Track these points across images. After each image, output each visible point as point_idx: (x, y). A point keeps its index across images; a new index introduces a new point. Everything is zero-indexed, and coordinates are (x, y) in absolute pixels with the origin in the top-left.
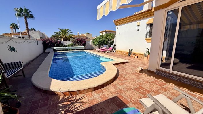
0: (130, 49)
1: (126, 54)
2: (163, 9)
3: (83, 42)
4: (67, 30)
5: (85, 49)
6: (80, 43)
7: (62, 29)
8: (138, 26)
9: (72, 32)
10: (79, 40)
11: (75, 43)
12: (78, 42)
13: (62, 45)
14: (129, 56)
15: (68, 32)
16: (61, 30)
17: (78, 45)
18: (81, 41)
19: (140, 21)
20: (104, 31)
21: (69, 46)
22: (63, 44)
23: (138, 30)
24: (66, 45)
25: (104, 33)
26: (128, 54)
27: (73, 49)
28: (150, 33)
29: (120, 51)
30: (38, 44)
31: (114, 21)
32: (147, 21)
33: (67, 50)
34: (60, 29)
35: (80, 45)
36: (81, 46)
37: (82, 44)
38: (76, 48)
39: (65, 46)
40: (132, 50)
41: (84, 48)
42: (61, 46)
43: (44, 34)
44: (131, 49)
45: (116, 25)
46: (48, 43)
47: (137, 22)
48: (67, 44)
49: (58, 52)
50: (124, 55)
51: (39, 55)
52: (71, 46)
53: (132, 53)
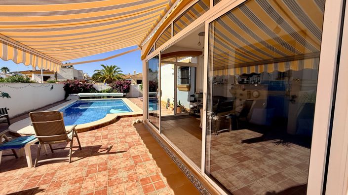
4: (114, 67)
6: (120, 88)
8: (172, 68)
9: (121, 71)
10: (119, 84)
12: (117, 87)
13: (94, 90)
15: (116, 70)
16: (105, 67)
17: (117, 91)
18: (122, 85)
21: (104, 91)
23: (173, 74)
24: (100, 90)
27: (109, 97)
30: (52, 88)
33: (100, 98)
34: (103, 66)
35: (120, 91)
39: (98, 92)
42: (92, 92)
43: (81, 72)
46: (72, 87)
48: (101, 88)
49: (82, 99)
51: (52, 103)
52: (107, 92)
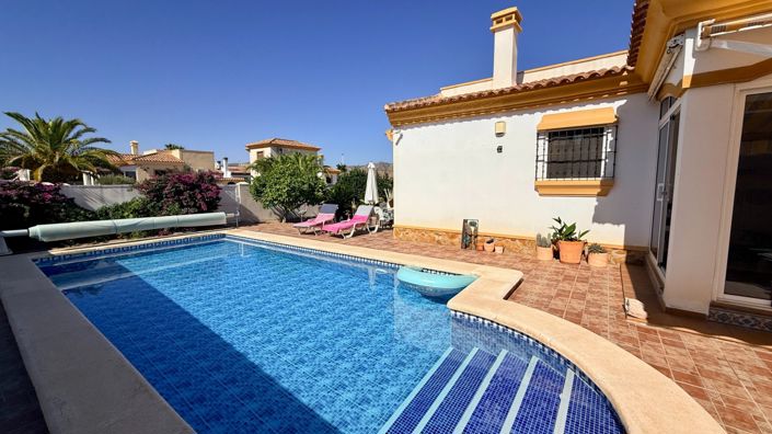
0: (465, 221)
1: (446, 238)
2: (732, 86)
3: (208, 189)
4: (72, 125)
5: (231, 224)
6: (192, 197)
7: (32, 118)
8: (500, 135)
9: (103, 140)
10: (184, 183)
11: (159, 198)
12: (179, 193)
13: (73, 209)
14: (466, 246)
15: (78, 134)
17: (182, 206)
18: (199, 187)
19: (504, 119)
20: (268, 141)
22: (77, 201)
23: (500, 149)
24: (96, 206)
25: (268, 152)
26: (458, 240)
28: (548, 163)
29: (415, 230)
31: (387, 107)
32: (539, 122)
34: (16, 116)
35: (194, 206)
36: (201, 211)
37: (203, 198)
38: (178, 222)
39: (95, 216)
40: (473, 224)
41: (224, 222)
44: (470, 218)
45: (392, 123)
47: (494, 120)
49: (55, 252)
50: (439, 242)
53: (476, 237)
